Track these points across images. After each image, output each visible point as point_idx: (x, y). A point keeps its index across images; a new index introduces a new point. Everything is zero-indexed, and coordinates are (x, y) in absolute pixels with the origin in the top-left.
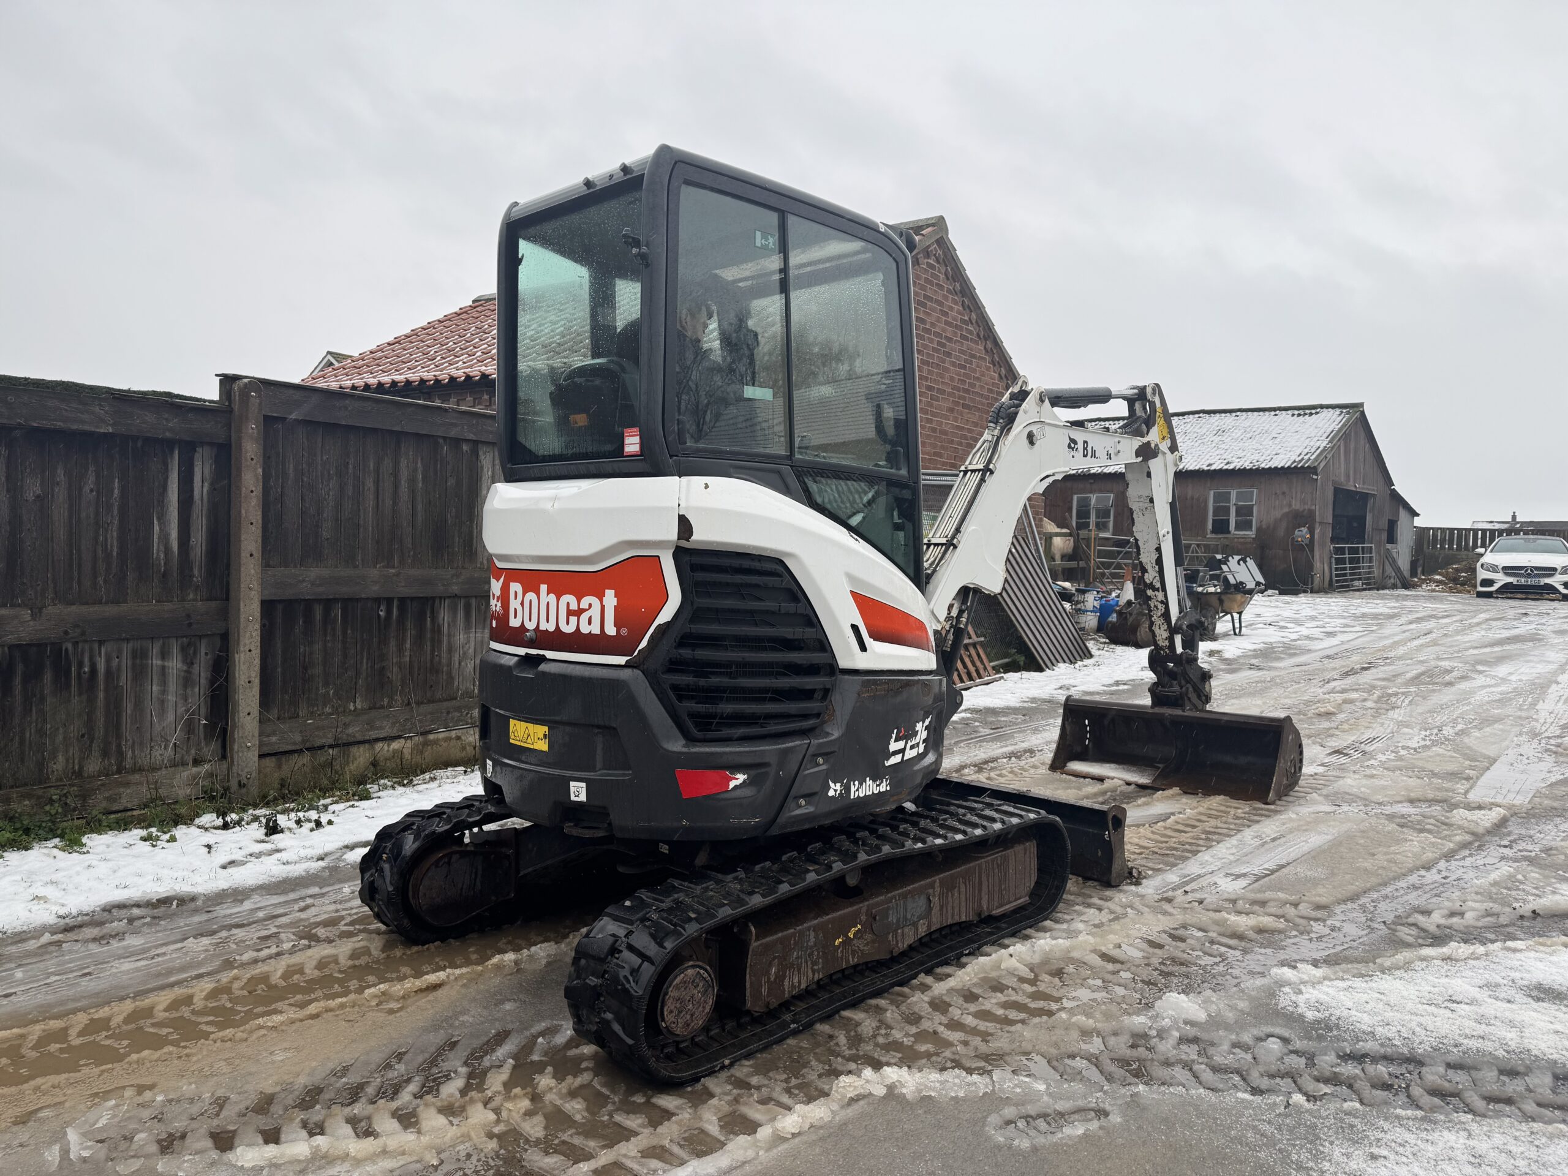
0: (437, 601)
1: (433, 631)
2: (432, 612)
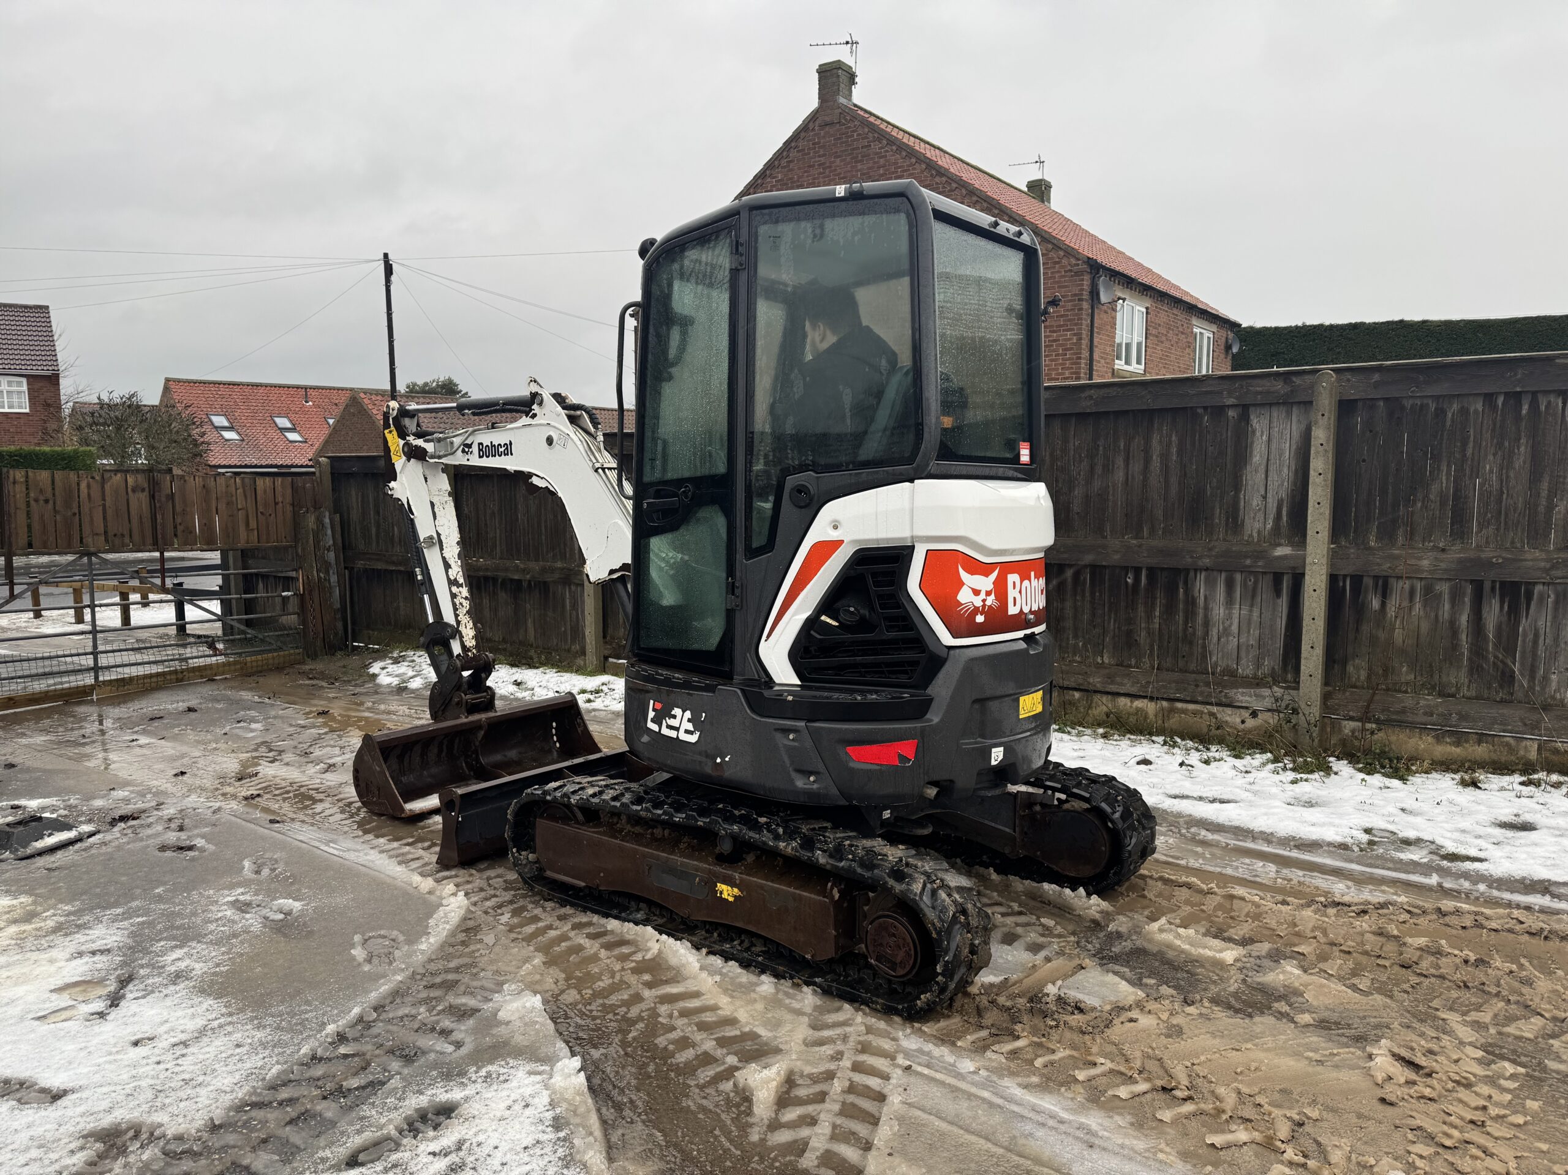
0: (1192, 574)
1: (1186, 602)
2: (1186, 583)
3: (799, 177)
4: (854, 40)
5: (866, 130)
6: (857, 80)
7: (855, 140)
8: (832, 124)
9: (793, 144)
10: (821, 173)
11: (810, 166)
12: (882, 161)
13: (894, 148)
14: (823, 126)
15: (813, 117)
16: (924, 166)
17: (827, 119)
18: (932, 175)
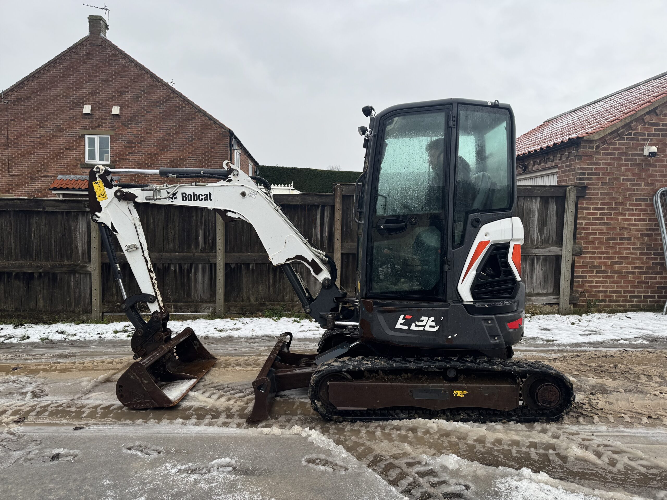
3: (77, 67)
4: (107, 8)
5: (117, 53)
6: (109, 27)
7: (111, 56)
8: (97, 45)
9: (73, 50)
10: (90, 68)
11: (84, 63)
12: (126, 69)
13: (133, 64)
14: (91, 45)
15: (86, 40)
16: (149, 76)
17: (94, 42)
18: (153, 81)
